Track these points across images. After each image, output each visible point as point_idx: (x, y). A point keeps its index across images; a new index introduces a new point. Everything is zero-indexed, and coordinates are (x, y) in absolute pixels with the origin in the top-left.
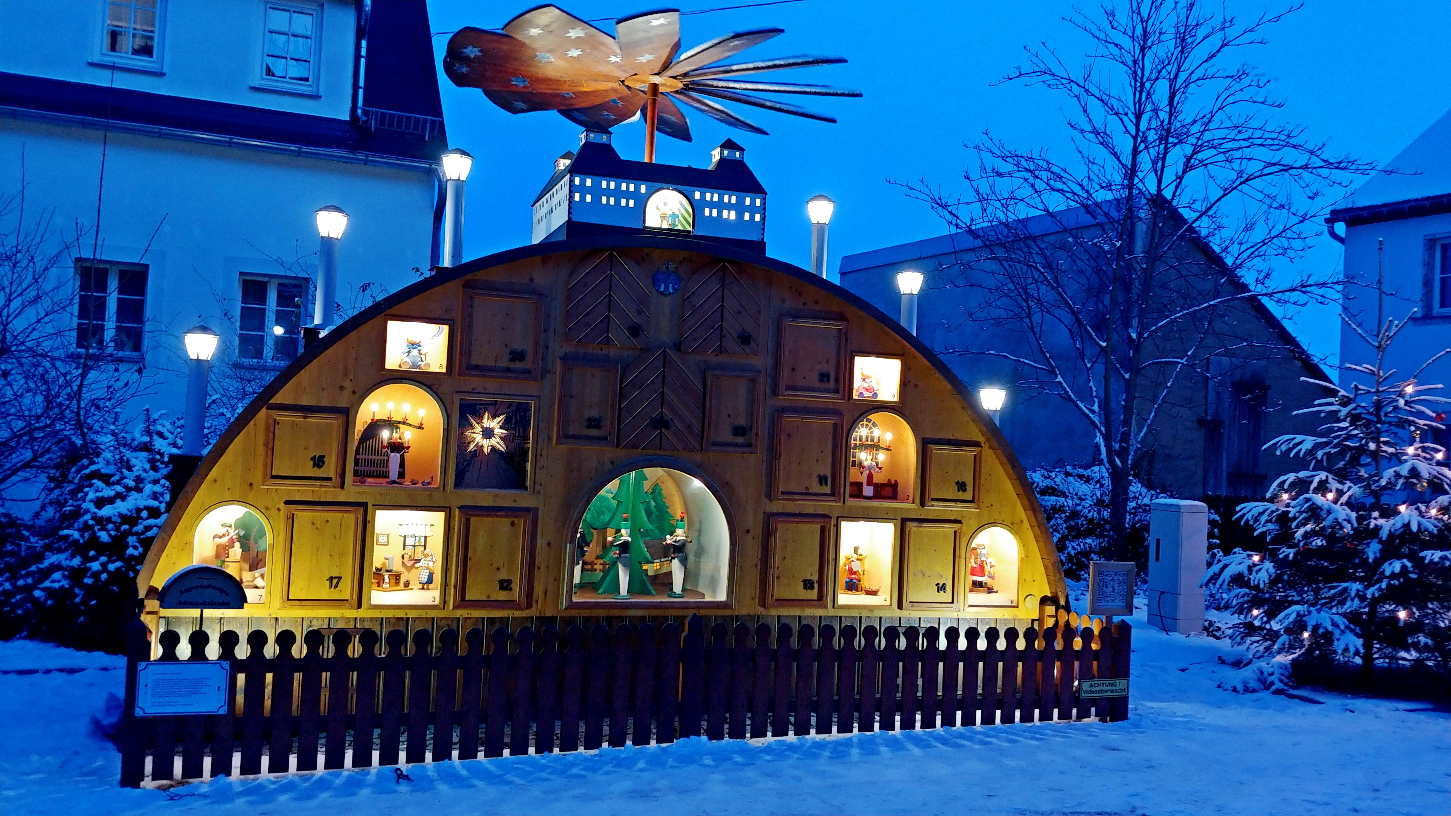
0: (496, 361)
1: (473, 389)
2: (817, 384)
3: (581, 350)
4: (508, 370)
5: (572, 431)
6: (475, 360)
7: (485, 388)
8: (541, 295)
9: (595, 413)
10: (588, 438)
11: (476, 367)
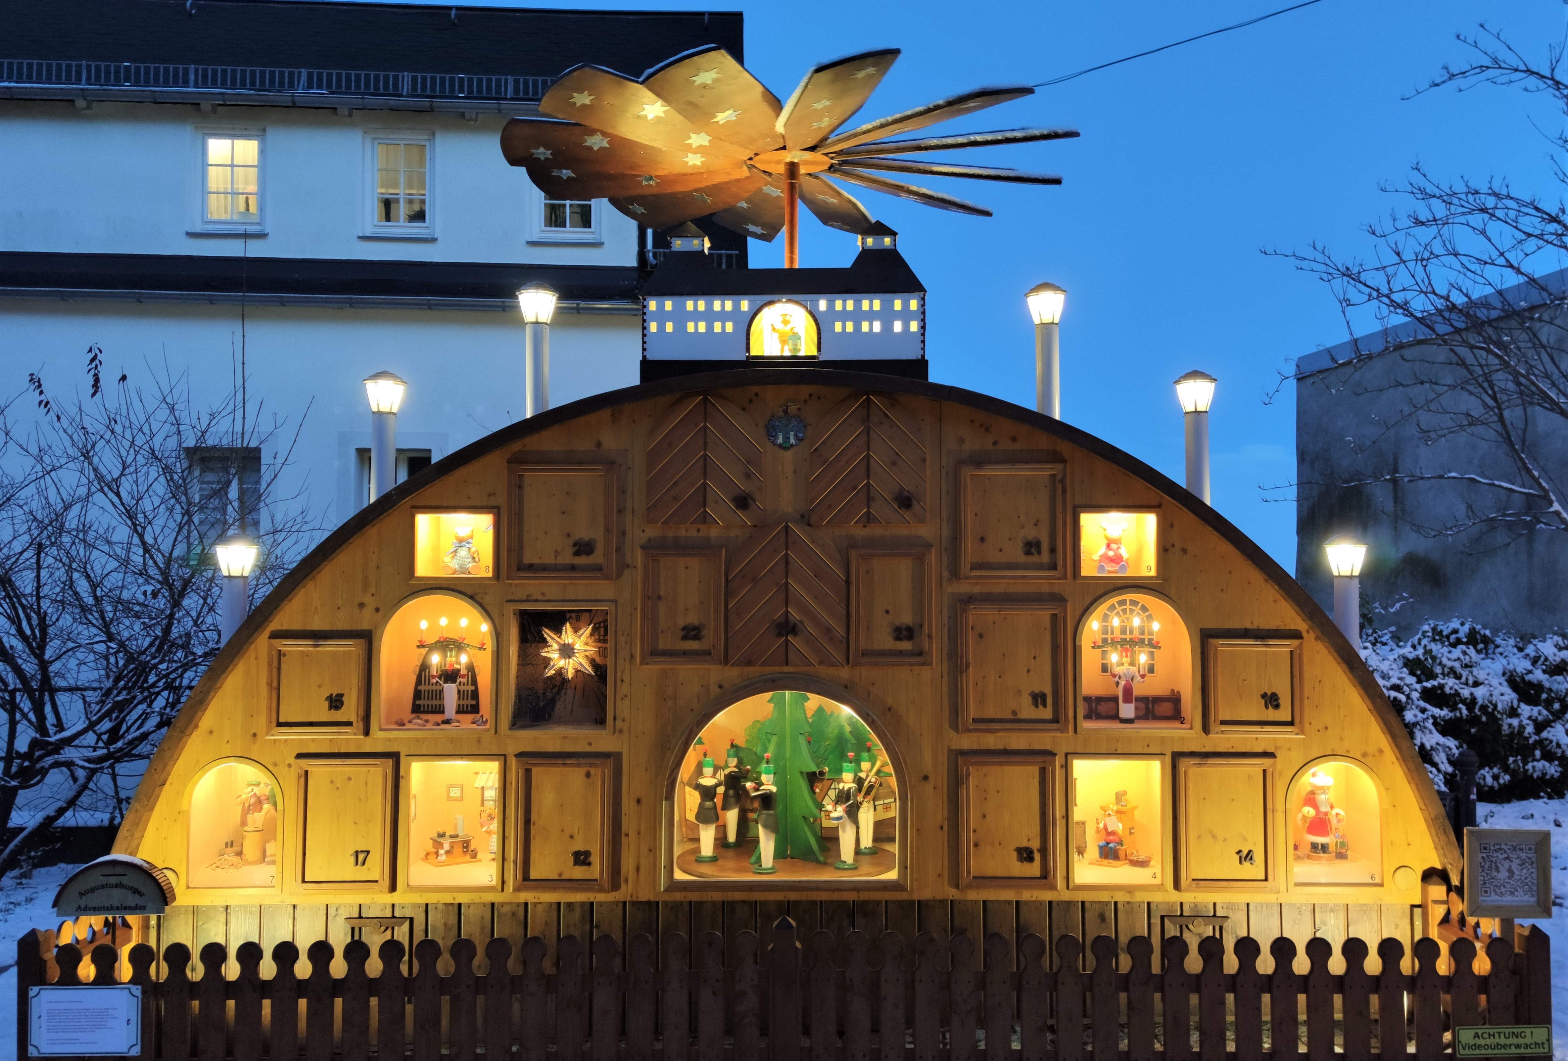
0: (556, 557)
1: (528, 596)
2: (1023, 559)
3: (670, 534)
4: (573, 568)
5: (661, 647)
6: (528, 559)
7: (543, 594)
8: (612, 463)
9: (693, 619)
10: (685, 653)
11: (531, 567)
